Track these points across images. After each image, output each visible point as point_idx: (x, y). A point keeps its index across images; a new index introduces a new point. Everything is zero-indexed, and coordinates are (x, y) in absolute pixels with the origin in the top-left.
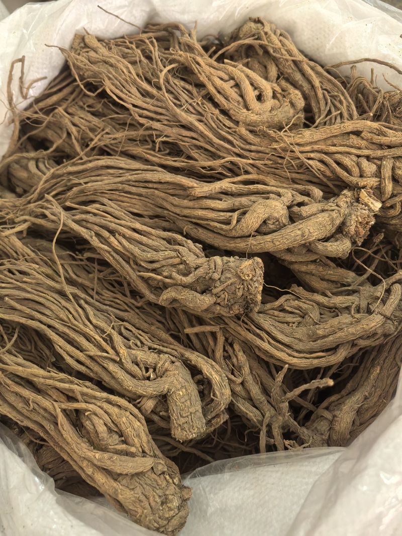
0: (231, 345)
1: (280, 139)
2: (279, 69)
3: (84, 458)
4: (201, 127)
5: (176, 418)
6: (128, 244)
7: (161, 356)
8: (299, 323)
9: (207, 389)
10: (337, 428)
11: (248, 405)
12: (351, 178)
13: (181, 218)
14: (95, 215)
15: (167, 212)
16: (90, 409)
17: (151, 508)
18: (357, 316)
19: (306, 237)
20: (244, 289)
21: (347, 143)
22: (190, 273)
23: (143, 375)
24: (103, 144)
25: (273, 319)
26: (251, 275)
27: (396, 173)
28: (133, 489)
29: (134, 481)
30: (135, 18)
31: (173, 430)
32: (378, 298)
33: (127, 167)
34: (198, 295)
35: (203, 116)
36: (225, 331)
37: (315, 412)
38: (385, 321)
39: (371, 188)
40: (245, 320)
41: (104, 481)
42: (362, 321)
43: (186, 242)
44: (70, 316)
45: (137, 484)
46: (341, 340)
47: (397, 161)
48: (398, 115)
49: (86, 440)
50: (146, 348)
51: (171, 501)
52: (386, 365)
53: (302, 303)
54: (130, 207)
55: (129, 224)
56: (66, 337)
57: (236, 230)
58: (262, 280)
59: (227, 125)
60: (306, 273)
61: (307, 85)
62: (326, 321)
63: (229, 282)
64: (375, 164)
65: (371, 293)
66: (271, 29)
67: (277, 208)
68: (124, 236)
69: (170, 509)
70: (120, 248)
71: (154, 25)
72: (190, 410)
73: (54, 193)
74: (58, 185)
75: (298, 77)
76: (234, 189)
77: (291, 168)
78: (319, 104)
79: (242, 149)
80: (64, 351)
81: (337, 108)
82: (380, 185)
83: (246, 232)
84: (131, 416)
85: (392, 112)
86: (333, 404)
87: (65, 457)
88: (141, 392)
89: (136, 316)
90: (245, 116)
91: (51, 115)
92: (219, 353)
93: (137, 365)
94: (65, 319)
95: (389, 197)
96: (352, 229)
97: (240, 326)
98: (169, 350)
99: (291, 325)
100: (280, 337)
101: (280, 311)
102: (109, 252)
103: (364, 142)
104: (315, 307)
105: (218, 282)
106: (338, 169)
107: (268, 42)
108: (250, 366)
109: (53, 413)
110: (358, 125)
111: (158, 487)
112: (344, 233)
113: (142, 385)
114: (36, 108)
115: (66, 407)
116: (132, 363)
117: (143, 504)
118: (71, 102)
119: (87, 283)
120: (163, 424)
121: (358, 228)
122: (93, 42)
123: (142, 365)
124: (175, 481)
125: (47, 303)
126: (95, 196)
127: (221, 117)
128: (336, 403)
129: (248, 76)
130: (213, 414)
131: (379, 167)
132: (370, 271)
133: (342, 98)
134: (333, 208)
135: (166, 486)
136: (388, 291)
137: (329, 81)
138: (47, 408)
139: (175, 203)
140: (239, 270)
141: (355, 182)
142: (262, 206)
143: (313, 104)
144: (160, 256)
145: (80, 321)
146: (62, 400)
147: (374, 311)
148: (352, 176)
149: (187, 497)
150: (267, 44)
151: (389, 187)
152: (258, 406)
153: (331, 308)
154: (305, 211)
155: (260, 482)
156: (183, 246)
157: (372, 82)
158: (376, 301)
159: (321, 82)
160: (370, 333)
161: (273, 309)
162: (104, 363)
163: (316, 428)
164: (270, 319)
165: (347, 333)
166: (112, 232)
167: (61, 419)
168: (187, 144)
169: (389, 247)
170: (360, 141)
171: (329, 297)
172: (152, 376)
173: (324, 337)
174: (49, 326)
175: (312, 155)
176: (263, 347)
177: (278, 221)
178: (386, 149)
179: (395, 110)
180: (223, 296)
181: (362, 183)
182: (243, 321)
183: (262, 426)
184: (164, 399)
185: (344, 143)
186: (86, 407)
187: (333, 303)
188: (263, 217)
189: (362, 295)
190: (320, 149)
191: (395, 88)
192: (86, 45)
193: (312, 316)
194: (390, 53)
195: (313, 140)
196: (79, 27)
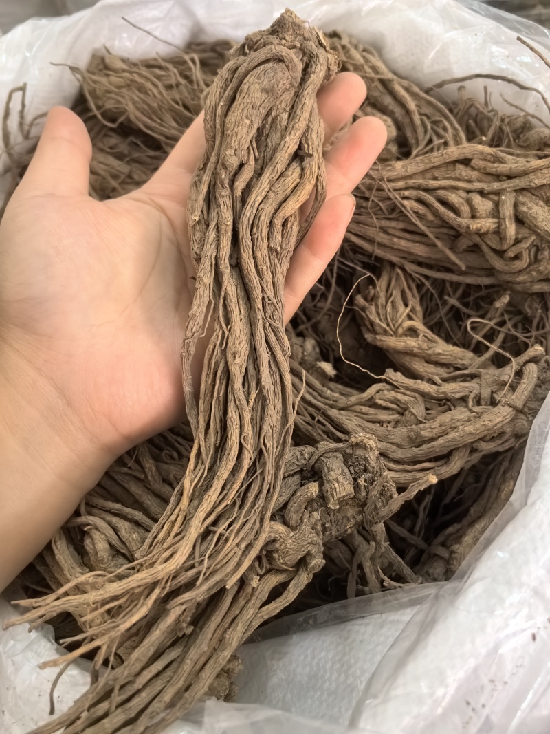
8: (397, 422)
12: (460, 220)
16: (92, 523)
18: (477, 409)
21: (453, 175)
25: (360, 418)
27: (520, 210)
30: (172, 36)
32: (504, 384)
37: (427, 551)
38: (516, 415)
40: (321, 419)
42: (483, 416)
46: (454, 443)
47: (520, 195)
48: (522, 144)
53: (399, 395)
60: (405, 353)
61: (399, 110)
62: (433, 418)
64: (491, 200)
65: (495, 377)
66: (350, 43)
71: (199, 44)
75: (387, 100)
77: (380, 212)
78: (416, 132)
81: (439, 136)
82: (498, 227)
85: (515, 140)
86: (451, 537)
95: (512, 242)
99: (385, 425)
101: (370, 406)
103: (476, 172)
104: (419, 399)
106: (442, 209)
107: (347, 57)
110: (466, 151)
122: (116, 62)
128: (455, 536)
131: (497, 205)
132: (494, 348)
133: (446, 123)
136: (519, 374)
137: (429, 103)
141: (465, 225)
143: (409, 134)
147: (499, 402)
148: (460, 217)
151: (511, 229)
153: (441, 400)
157: (486, 104)
158: (502, 387)
159: (417, 106)
160: (495, 432)
161: (361, 404)
163: (427, 572)
164: (357, 418)
165: (462, 433)
169: (518, 318)
170: (469, 172)
171: (439, 386)
173: (432, 440)
175: (407, 193)
178: (504, 180)
179: (518, 137)
181: (474, 225)
182: (319, 422)
183: (351, 566)
185: (449, 176)
187: (443, 393)
189: (483, 380)
190: (416, 184)
191: (517, 107)
192: (107, 67)
193: (415, 412)
194: (509, 66)
195: (407, 174)
196: (98, 44)
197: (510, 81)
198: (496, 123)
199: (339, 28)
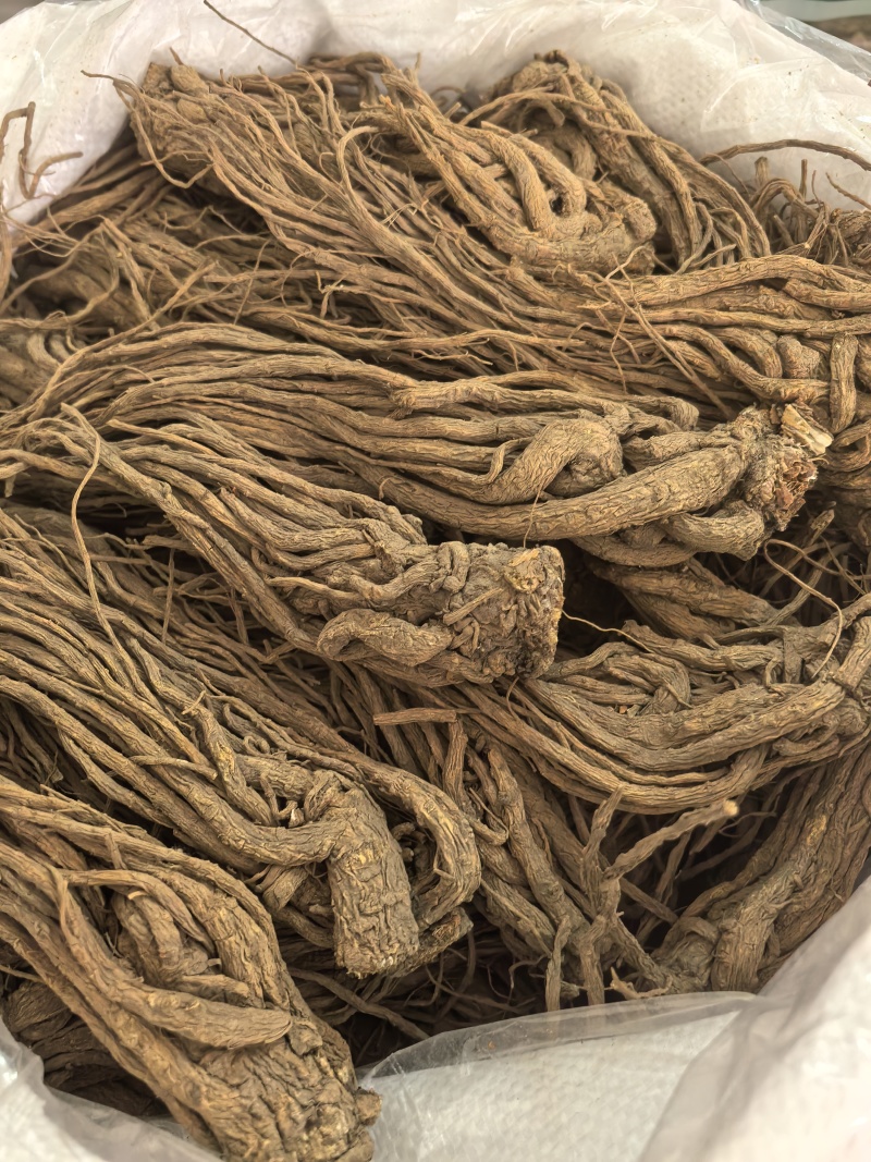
0: (483, 756)
1: (602, 292)
2: (599, 156)
3: (119, 1005)
4: (426, 262)
5: (349, 917)
6: (250, 511)
7: (318, 773)
8: (643, 706)
9: (424, 856)
10: (729, 959)
11: (519, 897)
12: (763, 380)
13: (373, 462)
14: (175, 446)
15: (343, 448)
16: (142, 885)
17: (281, 1134)
18: (779, 687)
19: (662, 502)
20: (518, 613)
21: (754, 303)
22: (393, 576)
23: (272, 814)
24: (201, 301)
25: (582, 695)
26: (535, 582)
27: (864, 369)
28: (238, 1086)
29: (239, 1066)
30: (286, 40)
31: (340, 948)
32: (826, 648)
33: (255, 345)
34: (411, 628)
35: (431, 240)
36: (468, 721)
37: (675, 926)
38: (845, 700)
39: (808, 403)
40: (519, 694)
41: (166, 1064)
43: (385, 511)
44: (104, 673)
45: (249, 1075)
46: (743, 742)
47: (865, 343)
48: (861, 260)
49: (126, 963)
50: (282, 756)
51: (331, 1120)
52: (840, 813)
53: (647, 661)
54: (257, 435)
55: (253, 467)
56: (91, 721)
57: (500, 485)
58: (560, 598)
59: (484, 260)
60: (659, 597)
61: (661, 191)
62: (704, 701)
63: (484, 596)
64: (817, 349)
65: (809, 638)
66: (583, 73)
67: (598, 437)
68: (240, 495)
69: (328, 1140)
70: (230, 522)
71: (326, 59)
72: (384, 899)
73: (82, 401)
74: (93, 383)
75: (641, 173)
76: (497, 396)
77: (627, 359)
78: (688, 230)
79: (517, 314)
80: (85, 751)
81: (727, 239)
82: (828, 396)
83: (524, 491)
84: (239, 910)
85: (849, 254)
86: (718, 905)
87: (74, 1006)
88: (267, 853)
89: (260, 687)
90: (525, 242)
91: (87, 237)
92: (454, 773)
93: (261, 791)
94: (92, 677)
95: (849, 422)
96: (767, 489)
97: (506, 709)
98: (336, 762)
99: (623, 710)
100: (599, 735)
101: (599, 678)
102: (203, 531)
103: (793, 302)
104: (681, 671)
105: (459, 597)
106: (734, 360)
107: (577, 98)
108: (526, 807)
109: (49, 892)
110: (778, 265)
111: (299, 1084)
112: (749, 497)
113: (269, 836)
114: (53, 220)
115: (83, 881)
116: (248, 785)
117: (260, 1125)
118: (133, 214)
119: (148, 606)
120: (315, 937)
121: (780, 486)
122: (191, 78)
123: (270, 792)
124: (340, 1074)
125: (51, 642)
126: (176, 409)
127: (472, 243)
128: (725, 903)
129: (533, 158)
130: (438, 914)
131: (826, 358)
132: (809, 588)
133: (739, 218)
134: (723, 441)
135: (320, 1082)
136: (848, 633)
137: (712, 183)
138: (36, 881)
139: (361, 424)
140: (507, 571)
141: (773, 389)
142: (561, 432)
143: (675, 231)
144: (322, 538)
145: (128, 684)
146: (73, 864)
147: (817, 677)
148: (765, 374)
149: (369, 1114)
150: (575, 100)
151: (849, 399)
152: (542, 901)
153: (717, 672)
154: (659, 445)
155: (546, 1081)
156: (379, 519)
157: (803, 189)
158: (822, 654)
159: (690, 185)
161: (581, 673)
162: (179, 783)
163: (677, 960)
164: (577, 696)
165: (755, 726)
166: (212, 485)
167: (68, 906)
168: (391, 300)
169: (844, 547)
170: (782, 300)
171: (712, 648)
172: (293, 817)
173: (703, 735)
174: (53, 696)
175: (675, 329)
176: (558, 757)
177: (598, 465)
178: (840, 318)
179: (855, 249)
180: (468, 630)
181: (788, 390)
182: (513, 699)
183: (552, 949)
184: (320, 871)
185: (748, 305)
186: (130, 879)
187: (722, 661)
188: (565, 455)
189: (787, 644)
190: (693, 315)
191: (855, 199)
192: (174, 86)
193: (673, 690)
194: (843, 131)
195: (678, 298)
196: (160, 45)
197: (846, 155)
198: (822, 222)
199: (563, 49)
